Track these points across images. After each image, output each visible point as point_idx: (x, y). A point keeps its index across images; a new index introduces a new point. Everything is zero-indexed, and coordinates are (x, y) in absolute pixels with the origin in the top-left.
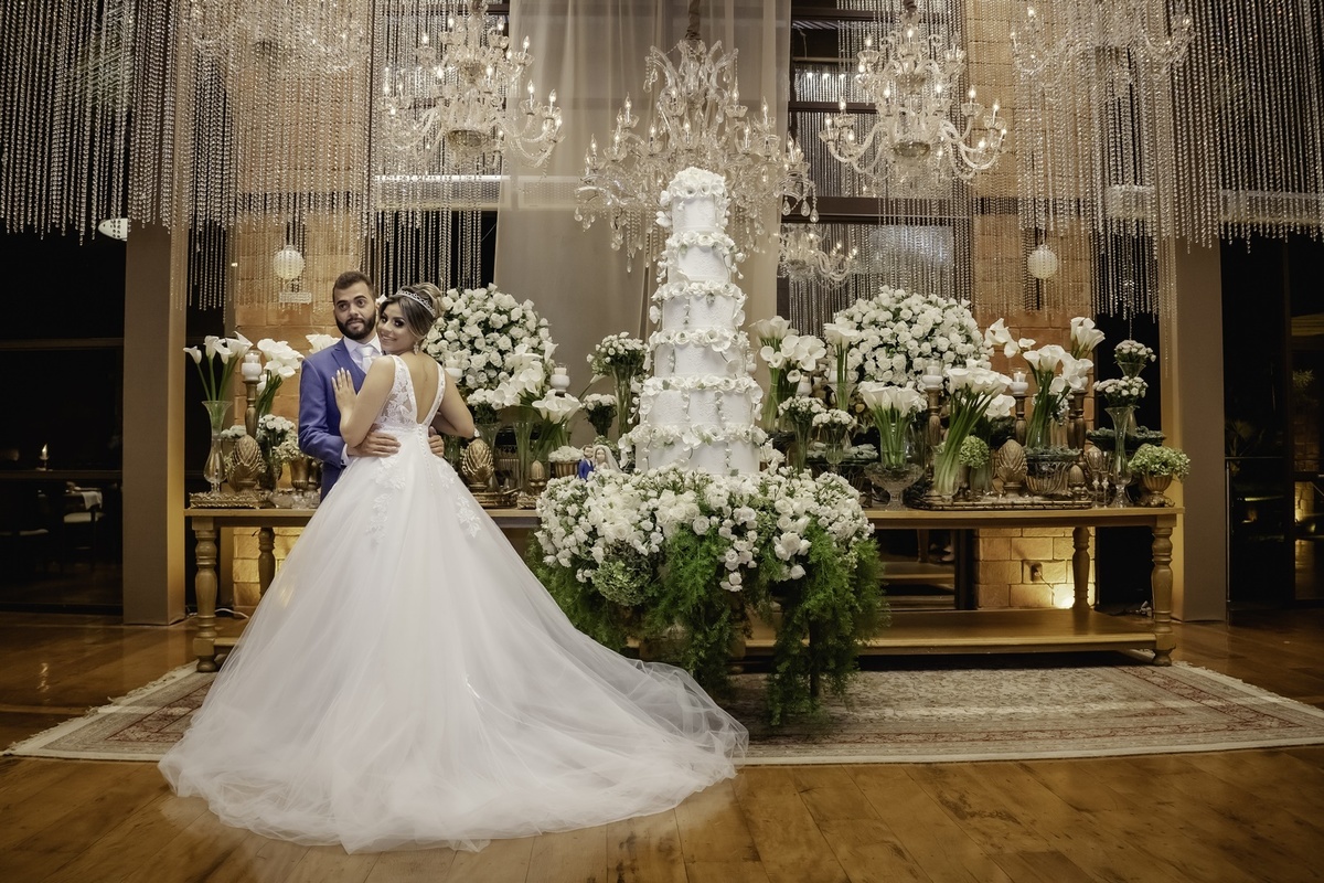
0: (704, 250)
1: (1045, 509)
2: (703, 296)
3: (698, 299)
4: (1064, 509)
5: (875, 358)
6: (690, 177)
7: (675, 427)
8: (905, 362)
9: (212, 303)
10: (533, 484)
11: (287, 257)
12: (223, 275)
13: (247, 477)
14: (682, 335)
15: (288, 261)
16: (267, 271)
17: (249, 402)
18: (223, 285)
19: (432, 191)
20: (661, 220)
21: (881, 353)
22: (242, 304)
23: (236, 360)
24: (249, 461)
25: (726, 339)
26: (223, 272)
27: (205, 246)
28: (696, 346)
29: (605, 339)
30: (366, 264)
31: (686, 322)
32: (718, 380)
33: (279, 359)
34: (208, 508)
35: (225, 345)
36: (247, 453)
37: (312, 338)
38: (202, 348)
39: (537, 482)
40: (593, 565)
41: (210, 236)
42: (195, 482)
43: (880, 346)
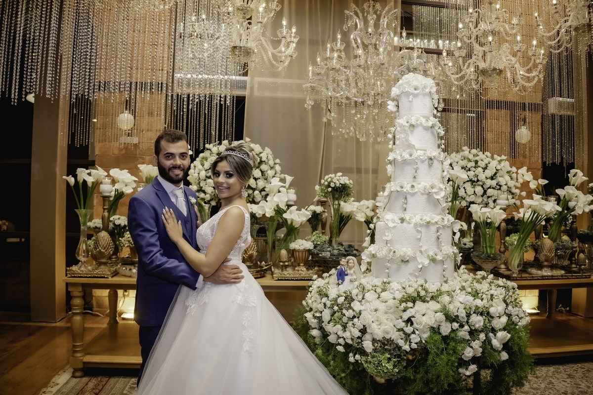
0: (426, 129)
1: (568, 278)
2: (426, 160)
3: (423, 162)
4: (577, 278)
5: (464, 188)
6: (412, 80)
7: (410, 249)
8: (483, 191)
9: (83, 142)
10: (281, 264)
11: (126, 118)
12: (89, 127)
13: (103, 258)
14: (413, 186)
15: (125, 120)
16: (113, 124)
17: (104, 209)
18: (89, 132)
19: (208, 84)
20: (391, 106)
21: (468, 186)
22: (99, 142)
23: (97, 184)
24: (105, 248)
25: (441, 189)
26: (89, 125)
27: (79, 110)
28: (422, 194)
29: (327, 177)
30: (171, 123)
31: (415, 177)
32: (437, 218)
33: (123, 182)
34: (79, 277)
35: (89, 174)
36: (103, 243)
37: (142, 167)
38: (75, 176)
39: (284, 262)
40: (363, 352)
41: (82, 104)
42: (72, 260)
43: (468, 181)
